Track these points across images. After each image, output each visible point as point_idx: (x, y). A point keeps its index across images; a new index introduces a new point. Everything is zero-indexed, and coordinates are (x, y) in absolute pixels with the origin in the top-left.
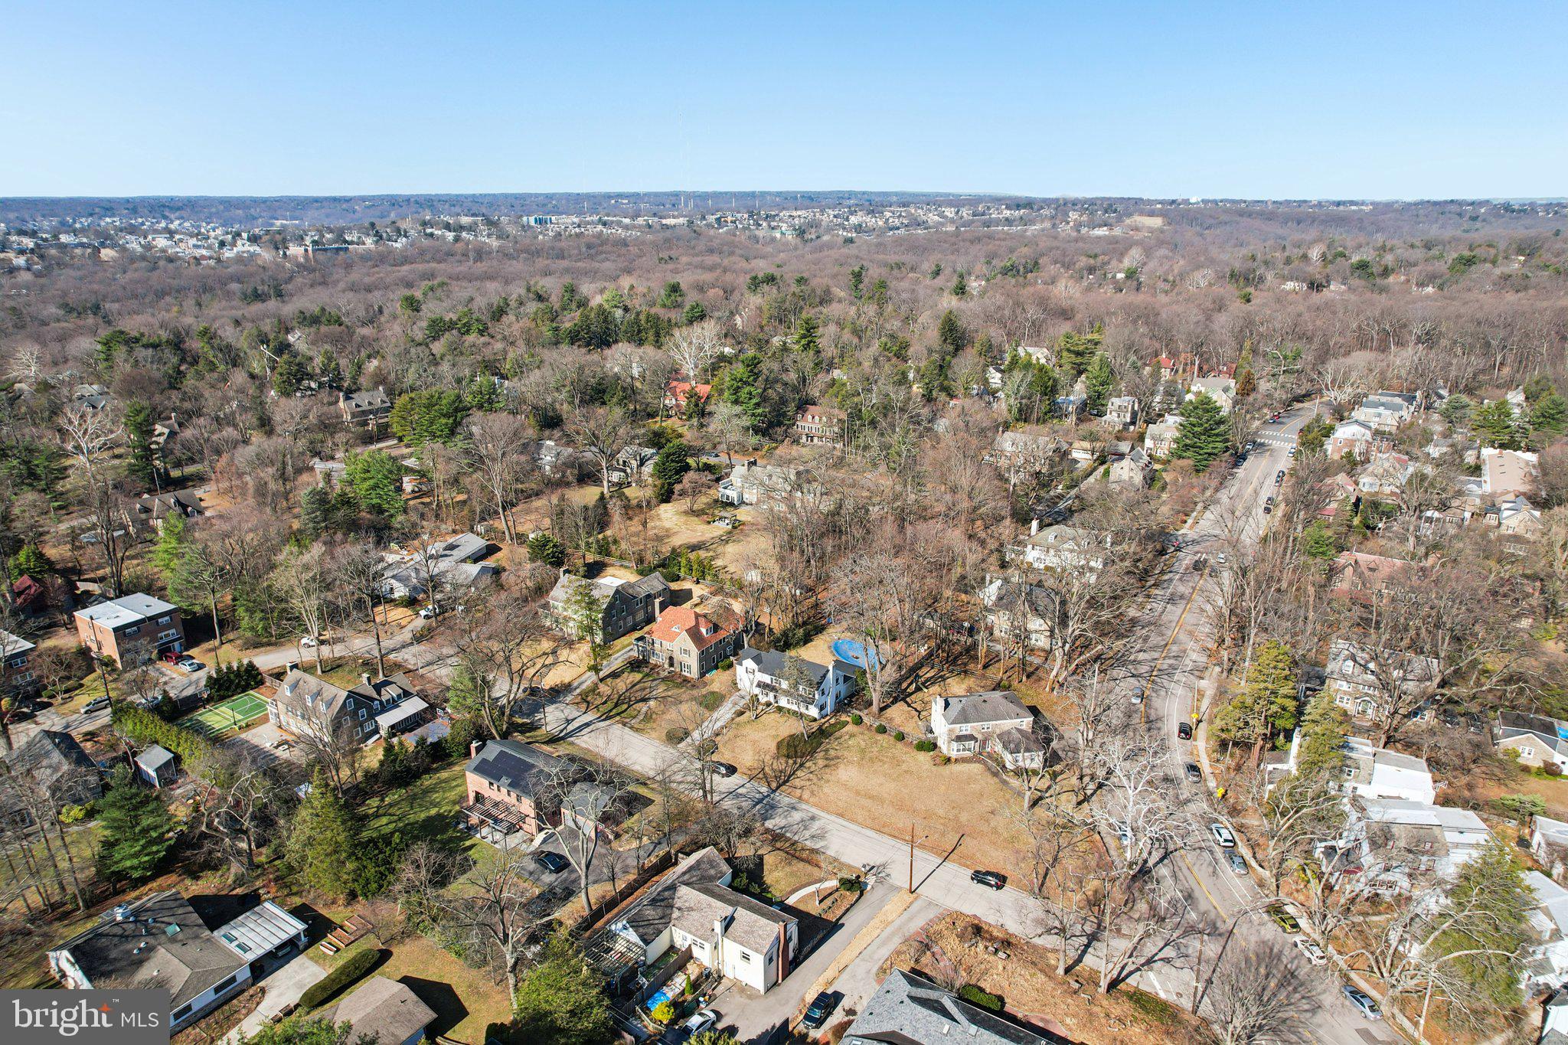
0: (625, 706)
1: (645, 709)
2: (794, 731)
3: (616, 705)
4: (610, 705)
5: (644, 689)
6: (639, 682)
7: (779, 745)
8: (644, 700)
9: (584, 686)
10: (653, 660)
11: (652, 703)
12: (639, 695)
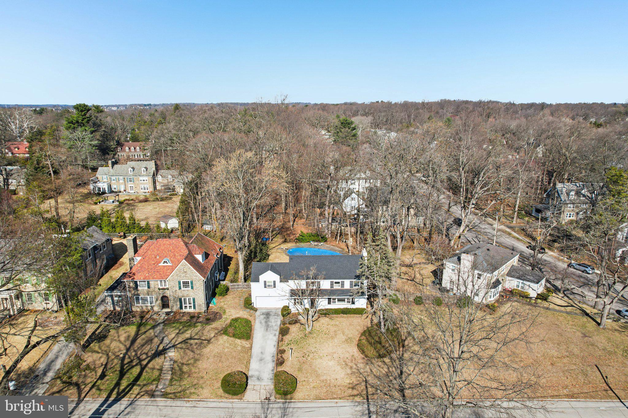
0: (136, 370)
1: (167, 365)
2: (361, 329)
3: (122, 374)
4: (112, 377)
5: (150, 341)
6: (137, 335)
7: (360, 346)
8: (162, 352)
9: (58, 365)
10: (137, 308)
11: (172, 354)
12: (150, 349)
